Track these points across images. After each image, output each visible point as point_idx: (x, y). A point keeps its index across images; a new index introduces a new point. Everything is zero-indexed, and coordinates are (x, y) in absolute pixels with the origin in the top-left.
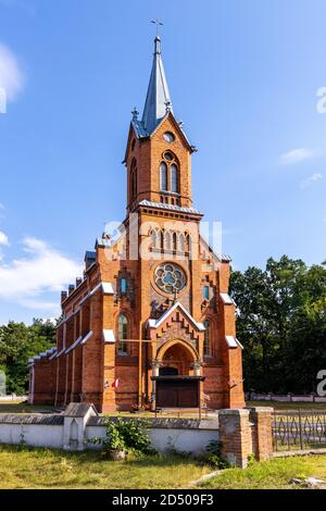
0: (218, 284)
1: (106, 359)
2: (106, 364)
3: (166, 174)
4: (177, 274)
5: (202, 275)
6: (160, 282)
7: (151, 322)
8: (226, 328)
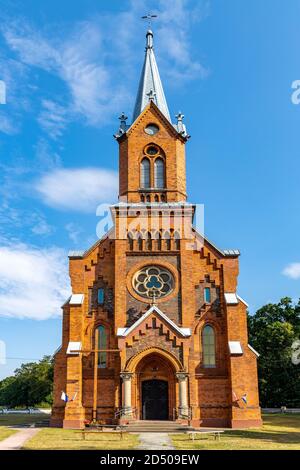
0: (222, 283)
1: (68, 372)
2: (69, 378)
3: (149, 170)
4: (165, 277)
5: (200, 275)
6: (142, 288)
7: (120, 331)
8: (230, 332)
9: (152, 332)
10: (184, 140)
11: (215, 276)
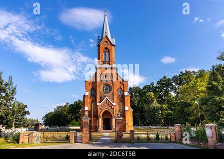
0: (124, 89)
3: (105, 55)
4: (109, 87)
5: (118, 87)
6: (103, 90)
7: (98, 104)
8: (126, 104)
9: (106, 104)
10: (114, 46)
11: (122, 87)
